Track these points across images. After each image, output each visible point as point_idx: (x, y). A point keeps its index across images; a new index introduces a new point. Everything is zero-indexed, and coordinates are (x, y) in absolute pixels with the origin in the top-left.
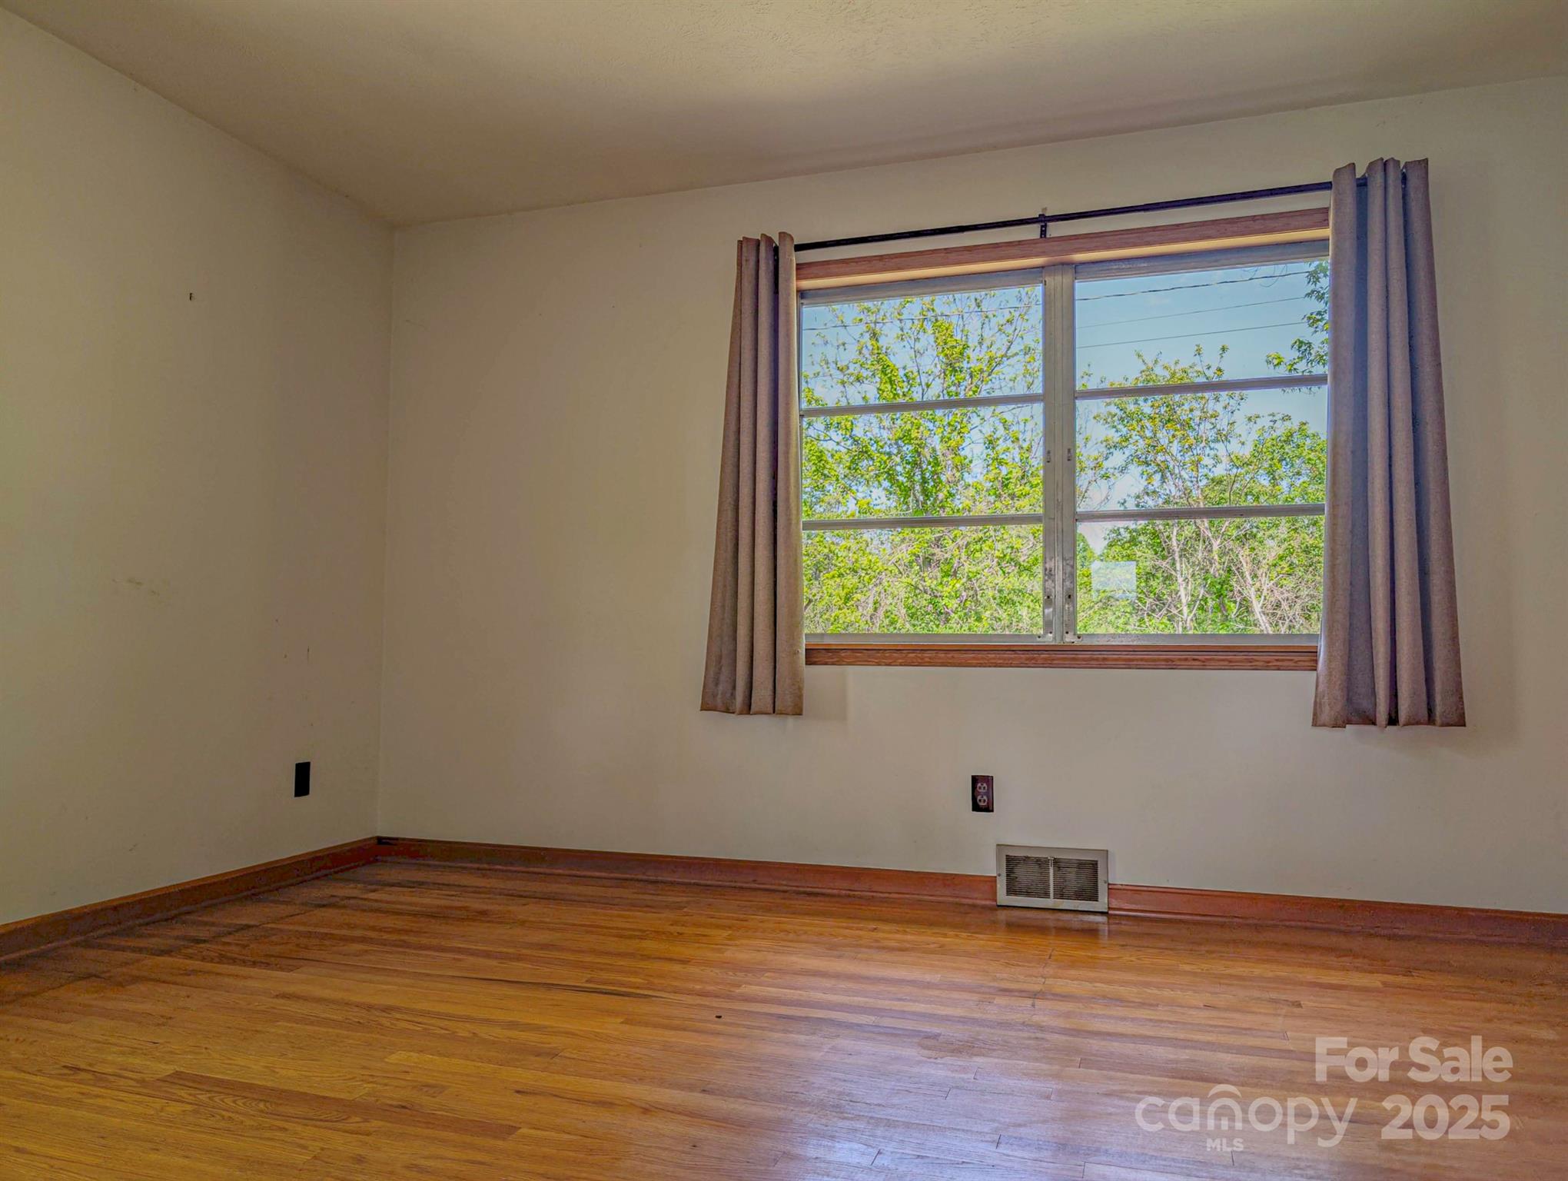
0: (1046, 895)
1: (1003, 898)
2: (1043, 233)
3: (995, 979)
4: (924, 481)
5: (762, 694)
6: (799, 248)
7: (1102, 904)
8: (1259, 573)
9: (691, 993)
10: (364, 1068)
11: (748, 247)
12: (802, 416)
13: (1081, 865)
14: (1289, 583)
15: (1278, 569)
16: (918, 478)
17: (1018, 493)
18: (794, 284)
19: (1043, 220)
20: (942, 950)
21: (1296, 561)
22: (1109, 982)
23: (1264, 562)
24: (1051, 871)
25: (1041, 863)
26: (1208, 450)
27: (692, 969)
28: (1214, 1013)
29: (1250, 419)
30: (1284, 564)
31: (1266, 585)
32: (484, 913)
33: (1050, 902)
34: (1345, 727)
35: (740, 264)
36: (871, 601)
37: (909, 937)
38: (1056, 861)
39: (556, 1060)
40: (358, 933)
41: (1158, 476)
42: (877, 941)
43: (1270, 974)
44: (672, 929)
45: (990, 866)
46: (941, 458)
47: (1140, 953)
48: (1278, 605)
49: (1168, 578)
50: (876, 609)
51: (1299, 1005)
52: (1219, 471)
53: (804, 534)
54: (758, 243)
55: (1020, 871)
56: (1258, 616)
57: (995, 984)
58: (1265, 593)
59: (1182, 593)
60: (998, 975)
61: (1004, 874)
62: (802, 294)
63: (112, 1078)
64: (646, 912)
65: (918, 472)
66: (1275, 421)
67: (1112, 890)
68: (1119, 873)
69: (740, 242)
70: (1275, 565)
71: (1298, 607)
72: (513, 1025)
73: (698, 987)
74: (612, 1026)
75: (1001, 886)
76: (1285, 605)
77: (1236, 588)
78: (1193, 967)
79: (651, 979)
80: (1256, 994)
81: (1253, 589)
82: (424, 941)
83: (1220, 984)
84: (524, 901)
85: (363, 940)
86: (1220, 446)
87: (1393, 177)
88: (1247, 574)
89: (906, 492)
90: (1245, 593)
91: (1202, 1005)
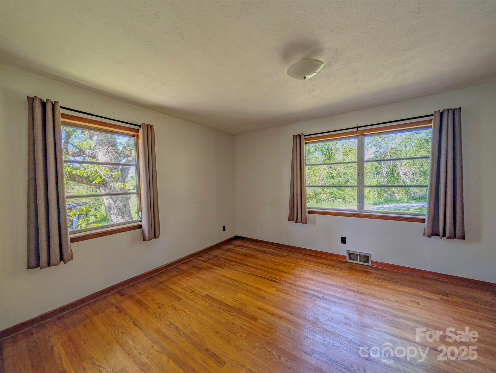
0: (357, 261)
1: (348, 260)
2: (357, 129)
3: (347, 286)
4: (329, 153)
5: (299, 219)
6: (305, 136)
7: (370, 264)
8: (402, 166)
9: (287, 283)
10: (234, 297)
11: (295, 136)
12: (306, 166)
13: (365, 256)
14: (409, 168)
15: (406, 165)
16: (328, 152)
17: (348, 154)
18: (304, 142)
19: (357, 127)
20: (336, 275)
21: (411, 163)
22: (372, 290)
23: (403, 164)
24: (358, 256)
25: (356, 255)
26: (390, 142)
27: (288, 276)
28: (398, 304)
29: (401, 136)
30: (408, 164)
31: (403, 168)
32: (252, 255)
33: (358, 262)
34: (431, 237)
35: (294, 140)
36: (319, 175)
37: (329, 270)
38: (359, 255)
39: (265, 300)
40: (233, 259)
41: (379, 148)
42: (323, 270)
43: (410, 292)
44: (284, 263)
45: (345, 254)
46: (332, 148)
47: (379, 281)
48: (406, 173)
49: (380, 168)
50: (320, 177)
51: (419, 304)
52: (393, 146)
53: (307, 188)
54: (297, 135)
55: (351, 256)
56: (401, 175)
57: (347, 287)
58: (403, 170)
59: (384, 171)
60: (348, 284)
61: (348, 256)
62: (306, 143)
63: (198, 294)
64: (279, 257)
65: (328, 151)
66: (407, 136)
67: (372, 262)
68: (373, 258)
69: (293, 136)
70: (406, 164)
71: (411, 173)
72: (257, 288)
73: (289, 281)
74: (273, 291)
75: (348, 258)
76: (408, 173)
77: (396, 170)
78: (392, 287)
79: (281, 278)
80: (408, 298)
81: (400, 170)
82: (243, 262)
83: (398, 294)
84: (259, 252)
85: (234, 261)
86: (393, 141)
87: (451, 113)
88: (399, 167)
89: (326, 155)
90: (398, 170)
91: (394, 301)
